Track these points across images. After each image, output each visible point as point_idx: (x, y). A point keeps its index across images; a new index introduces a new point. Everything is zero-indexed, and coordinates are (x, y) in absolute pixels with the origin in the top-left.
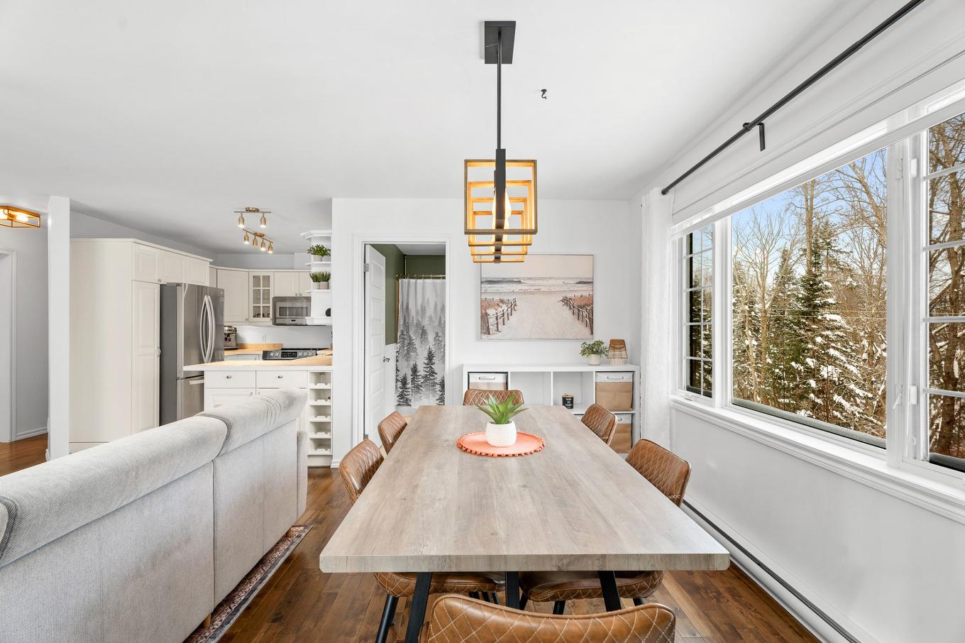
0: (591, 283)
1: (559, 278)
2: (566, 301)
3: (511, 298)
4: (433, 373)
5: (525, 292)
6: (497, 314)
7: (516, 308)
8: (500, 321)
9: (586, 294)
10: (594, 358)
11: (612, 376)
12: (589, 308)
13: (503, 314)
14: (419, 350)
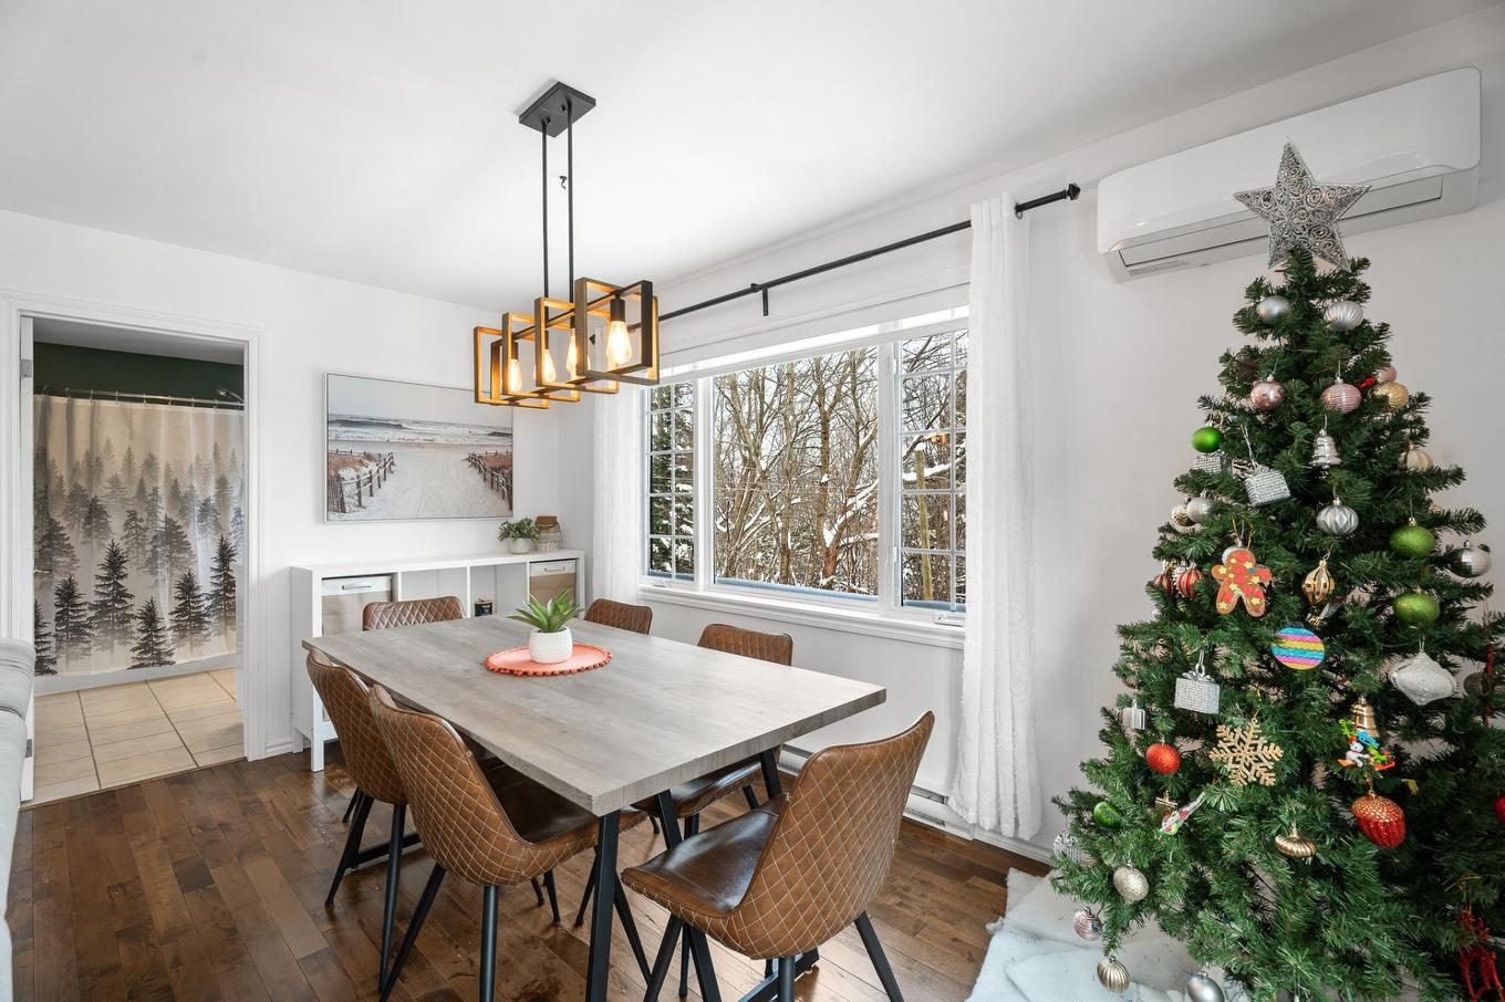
0: (510, 435)
1: (464, 426)
2: (474, 461)
3: (385, 452)
4: (121, 595)
5: (408, 444)
6: (358, 477)
7: (393, 468)
8: (365, 489)
9: (502, 451)
10: (522, 544)
11: (550, 566)
12: (506, 471)
13: (371, 478)
14: (80, 551)
